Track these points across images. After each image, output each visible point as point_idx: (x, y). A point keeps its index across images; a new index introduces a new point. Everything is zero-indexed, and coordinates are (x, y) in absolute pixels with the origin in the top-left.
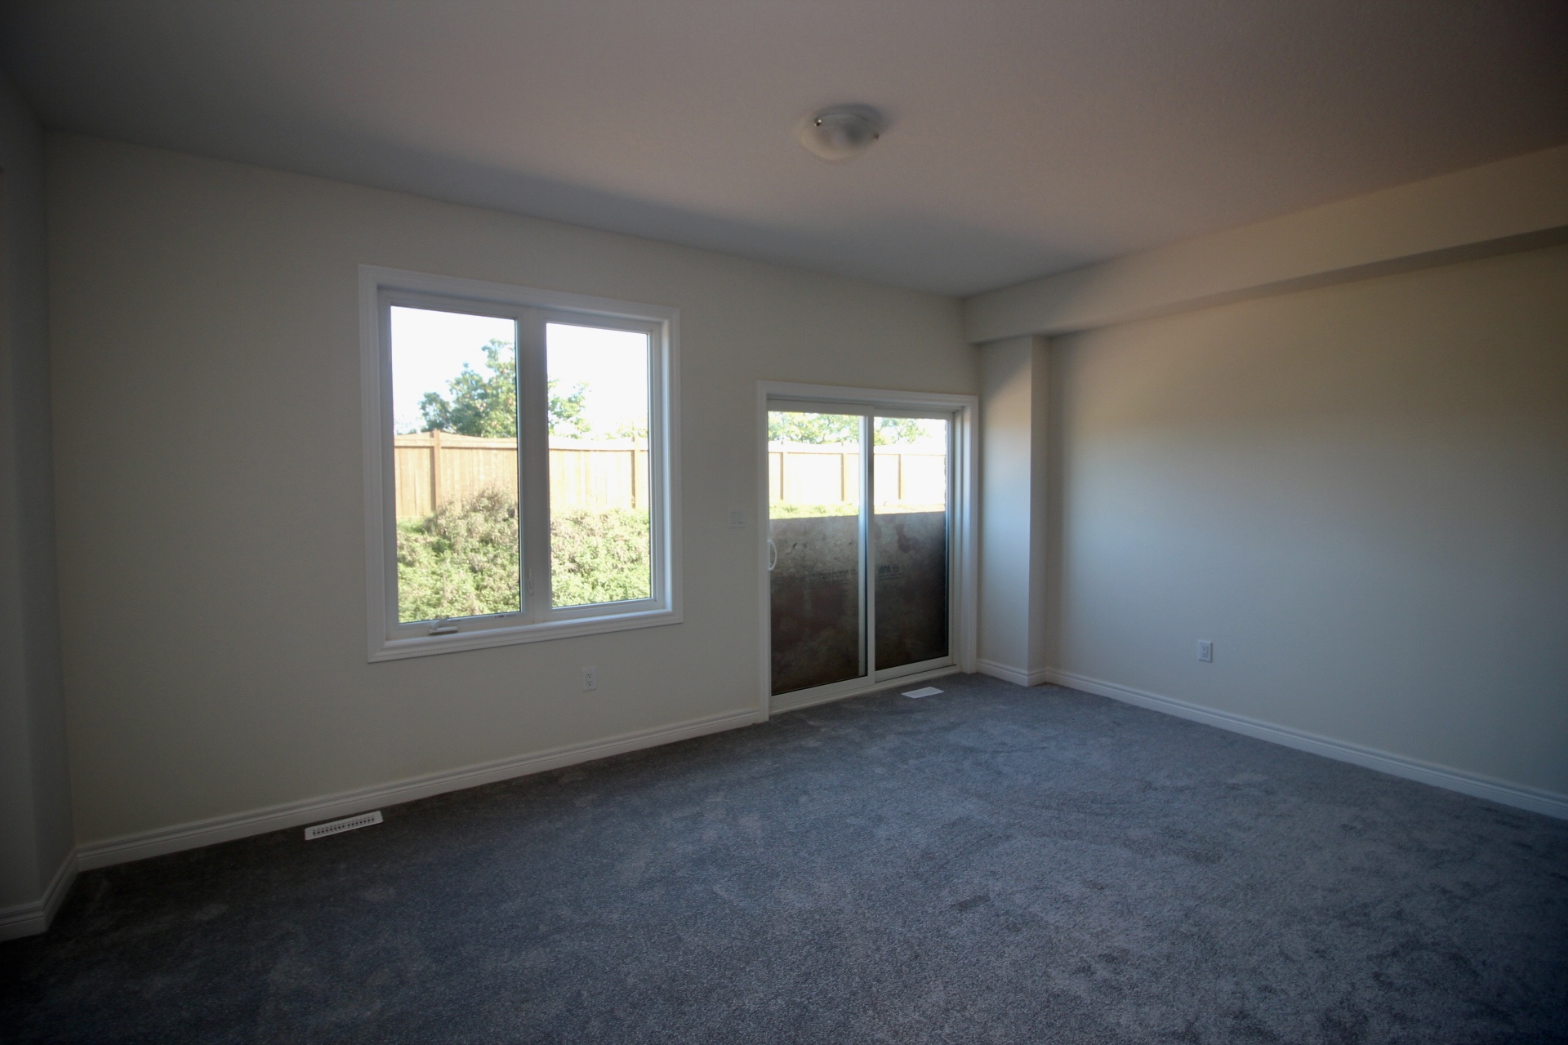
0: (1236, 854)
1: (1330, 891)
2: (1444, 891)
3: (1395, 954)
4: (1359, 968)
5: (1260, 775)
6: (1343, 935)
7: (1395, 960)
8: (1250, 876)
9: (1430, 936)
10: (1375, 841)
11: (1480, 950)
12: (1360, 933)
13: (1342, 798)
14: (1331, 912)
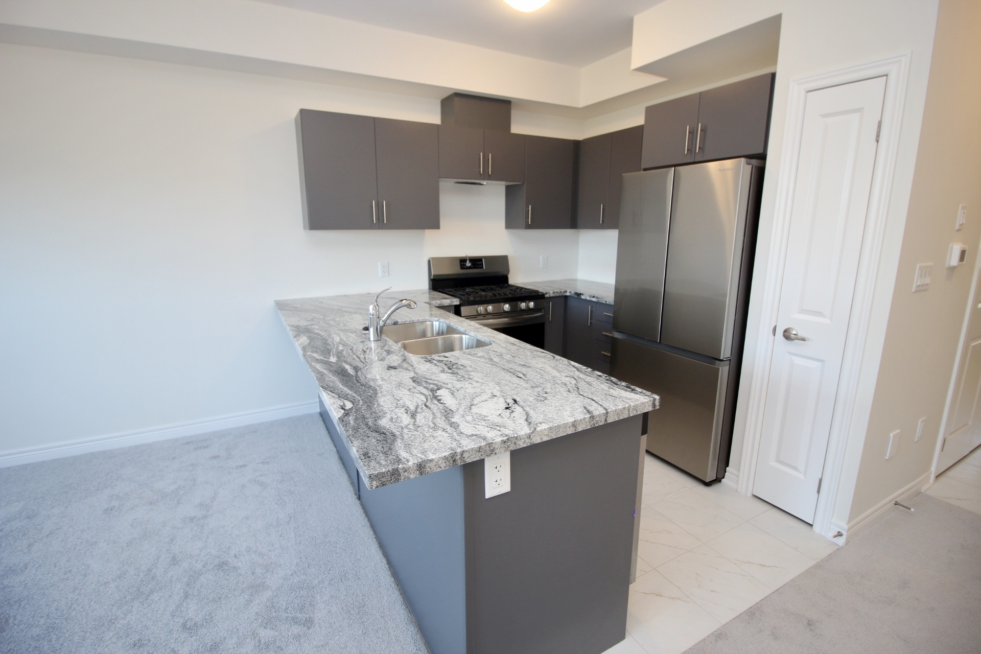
0: (23, 603)
1: (119, 577)
2: (192, 519)
3: (186, 596)
4: (170, 632)
5: (16, 504)
6: (146, 611)
7: (189, 601)
8: (46, 617)
9: (199, 562)
10: (132, 509)
11: (229, 548)
12: (157, 599)
13: (94, 487)
14: (129, 597)
